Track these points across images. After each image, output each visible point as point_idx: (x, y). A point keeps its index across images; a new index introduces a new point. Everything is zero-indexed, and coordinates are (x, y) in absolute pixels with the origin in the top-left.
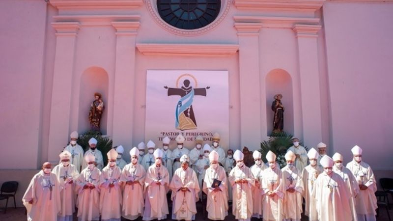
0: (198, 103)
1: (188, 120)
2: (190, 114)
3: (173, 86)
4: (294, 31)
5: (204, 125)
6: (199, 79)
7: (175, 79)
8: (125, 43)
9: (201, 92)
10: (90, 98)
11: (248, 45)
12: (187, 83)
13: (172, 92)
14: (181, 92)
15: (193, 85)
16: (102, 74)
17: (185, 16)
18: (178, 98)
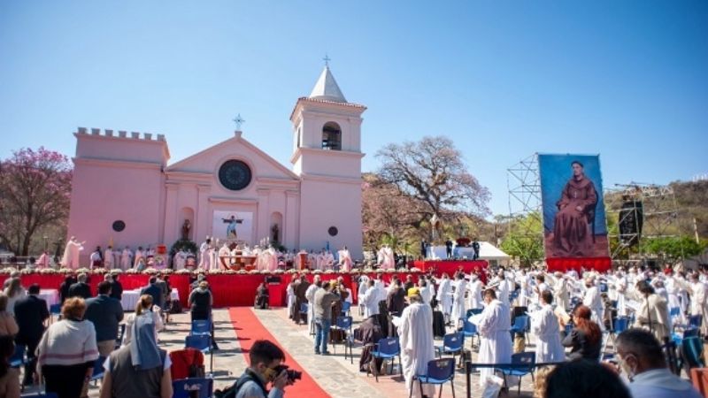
0: (237, 227)
1: (233, 234)
2: (234, 232)
3: (226, 218)
4: (285, 193)
5: (239, 237)
6: (239, 215)
7: (227, 215)
8: (204, 196)
9: (240, 222)
10: (182, 222)
11: (263, 199)
12: (233, 217)
13: (226, 221)
14: (230, 221)
15: (236, 218)
16: (190, 211)
17: (233, 182)
18: (228, 224)
